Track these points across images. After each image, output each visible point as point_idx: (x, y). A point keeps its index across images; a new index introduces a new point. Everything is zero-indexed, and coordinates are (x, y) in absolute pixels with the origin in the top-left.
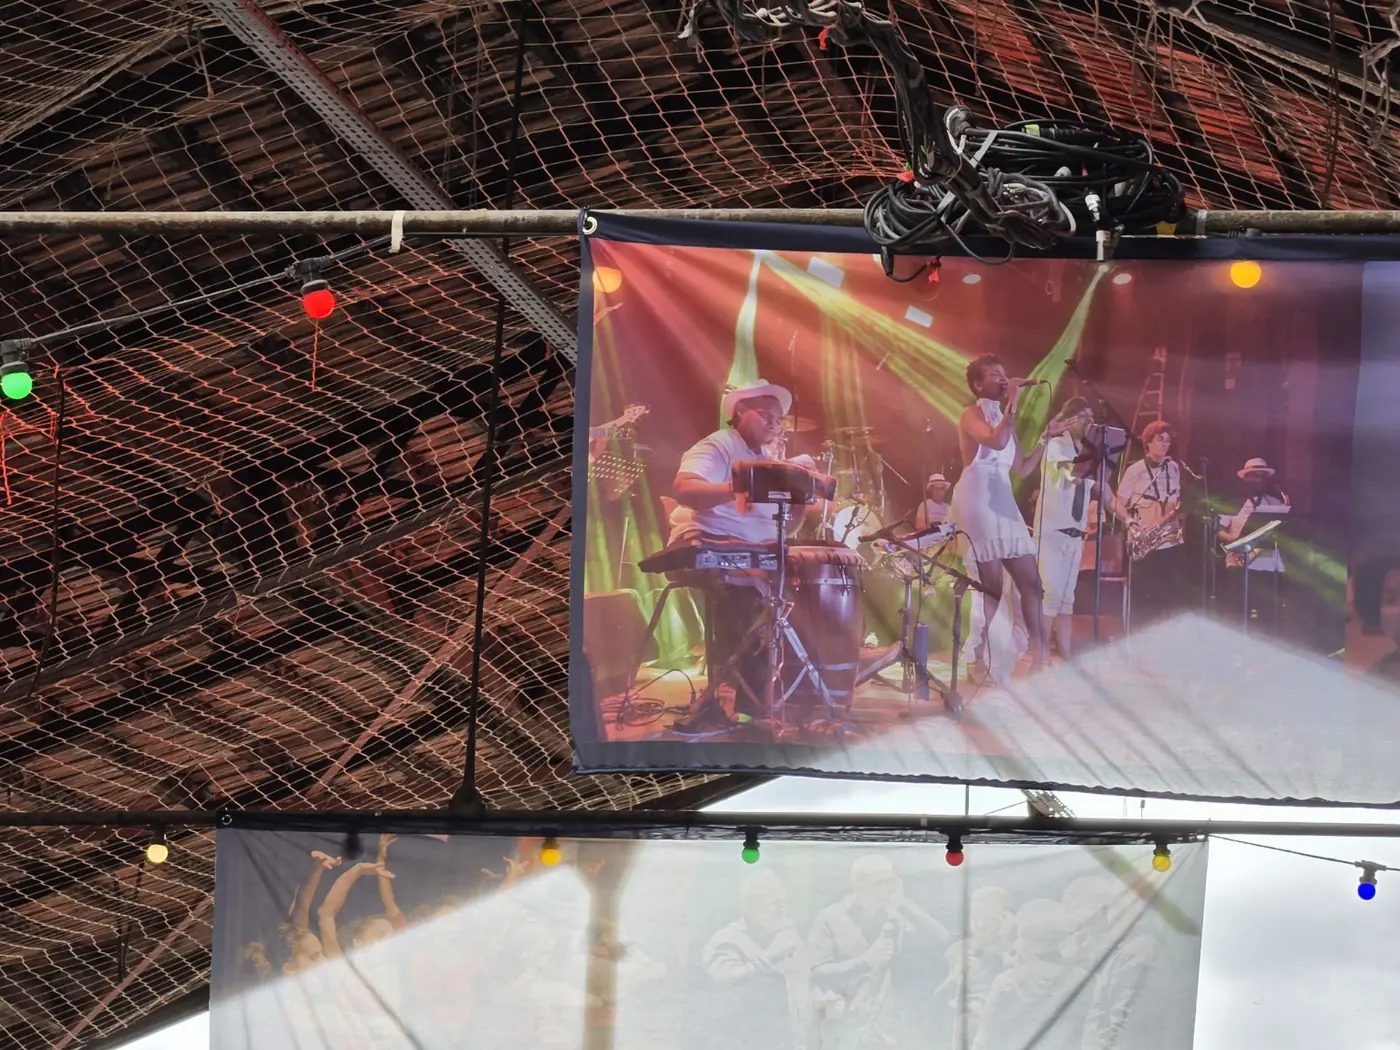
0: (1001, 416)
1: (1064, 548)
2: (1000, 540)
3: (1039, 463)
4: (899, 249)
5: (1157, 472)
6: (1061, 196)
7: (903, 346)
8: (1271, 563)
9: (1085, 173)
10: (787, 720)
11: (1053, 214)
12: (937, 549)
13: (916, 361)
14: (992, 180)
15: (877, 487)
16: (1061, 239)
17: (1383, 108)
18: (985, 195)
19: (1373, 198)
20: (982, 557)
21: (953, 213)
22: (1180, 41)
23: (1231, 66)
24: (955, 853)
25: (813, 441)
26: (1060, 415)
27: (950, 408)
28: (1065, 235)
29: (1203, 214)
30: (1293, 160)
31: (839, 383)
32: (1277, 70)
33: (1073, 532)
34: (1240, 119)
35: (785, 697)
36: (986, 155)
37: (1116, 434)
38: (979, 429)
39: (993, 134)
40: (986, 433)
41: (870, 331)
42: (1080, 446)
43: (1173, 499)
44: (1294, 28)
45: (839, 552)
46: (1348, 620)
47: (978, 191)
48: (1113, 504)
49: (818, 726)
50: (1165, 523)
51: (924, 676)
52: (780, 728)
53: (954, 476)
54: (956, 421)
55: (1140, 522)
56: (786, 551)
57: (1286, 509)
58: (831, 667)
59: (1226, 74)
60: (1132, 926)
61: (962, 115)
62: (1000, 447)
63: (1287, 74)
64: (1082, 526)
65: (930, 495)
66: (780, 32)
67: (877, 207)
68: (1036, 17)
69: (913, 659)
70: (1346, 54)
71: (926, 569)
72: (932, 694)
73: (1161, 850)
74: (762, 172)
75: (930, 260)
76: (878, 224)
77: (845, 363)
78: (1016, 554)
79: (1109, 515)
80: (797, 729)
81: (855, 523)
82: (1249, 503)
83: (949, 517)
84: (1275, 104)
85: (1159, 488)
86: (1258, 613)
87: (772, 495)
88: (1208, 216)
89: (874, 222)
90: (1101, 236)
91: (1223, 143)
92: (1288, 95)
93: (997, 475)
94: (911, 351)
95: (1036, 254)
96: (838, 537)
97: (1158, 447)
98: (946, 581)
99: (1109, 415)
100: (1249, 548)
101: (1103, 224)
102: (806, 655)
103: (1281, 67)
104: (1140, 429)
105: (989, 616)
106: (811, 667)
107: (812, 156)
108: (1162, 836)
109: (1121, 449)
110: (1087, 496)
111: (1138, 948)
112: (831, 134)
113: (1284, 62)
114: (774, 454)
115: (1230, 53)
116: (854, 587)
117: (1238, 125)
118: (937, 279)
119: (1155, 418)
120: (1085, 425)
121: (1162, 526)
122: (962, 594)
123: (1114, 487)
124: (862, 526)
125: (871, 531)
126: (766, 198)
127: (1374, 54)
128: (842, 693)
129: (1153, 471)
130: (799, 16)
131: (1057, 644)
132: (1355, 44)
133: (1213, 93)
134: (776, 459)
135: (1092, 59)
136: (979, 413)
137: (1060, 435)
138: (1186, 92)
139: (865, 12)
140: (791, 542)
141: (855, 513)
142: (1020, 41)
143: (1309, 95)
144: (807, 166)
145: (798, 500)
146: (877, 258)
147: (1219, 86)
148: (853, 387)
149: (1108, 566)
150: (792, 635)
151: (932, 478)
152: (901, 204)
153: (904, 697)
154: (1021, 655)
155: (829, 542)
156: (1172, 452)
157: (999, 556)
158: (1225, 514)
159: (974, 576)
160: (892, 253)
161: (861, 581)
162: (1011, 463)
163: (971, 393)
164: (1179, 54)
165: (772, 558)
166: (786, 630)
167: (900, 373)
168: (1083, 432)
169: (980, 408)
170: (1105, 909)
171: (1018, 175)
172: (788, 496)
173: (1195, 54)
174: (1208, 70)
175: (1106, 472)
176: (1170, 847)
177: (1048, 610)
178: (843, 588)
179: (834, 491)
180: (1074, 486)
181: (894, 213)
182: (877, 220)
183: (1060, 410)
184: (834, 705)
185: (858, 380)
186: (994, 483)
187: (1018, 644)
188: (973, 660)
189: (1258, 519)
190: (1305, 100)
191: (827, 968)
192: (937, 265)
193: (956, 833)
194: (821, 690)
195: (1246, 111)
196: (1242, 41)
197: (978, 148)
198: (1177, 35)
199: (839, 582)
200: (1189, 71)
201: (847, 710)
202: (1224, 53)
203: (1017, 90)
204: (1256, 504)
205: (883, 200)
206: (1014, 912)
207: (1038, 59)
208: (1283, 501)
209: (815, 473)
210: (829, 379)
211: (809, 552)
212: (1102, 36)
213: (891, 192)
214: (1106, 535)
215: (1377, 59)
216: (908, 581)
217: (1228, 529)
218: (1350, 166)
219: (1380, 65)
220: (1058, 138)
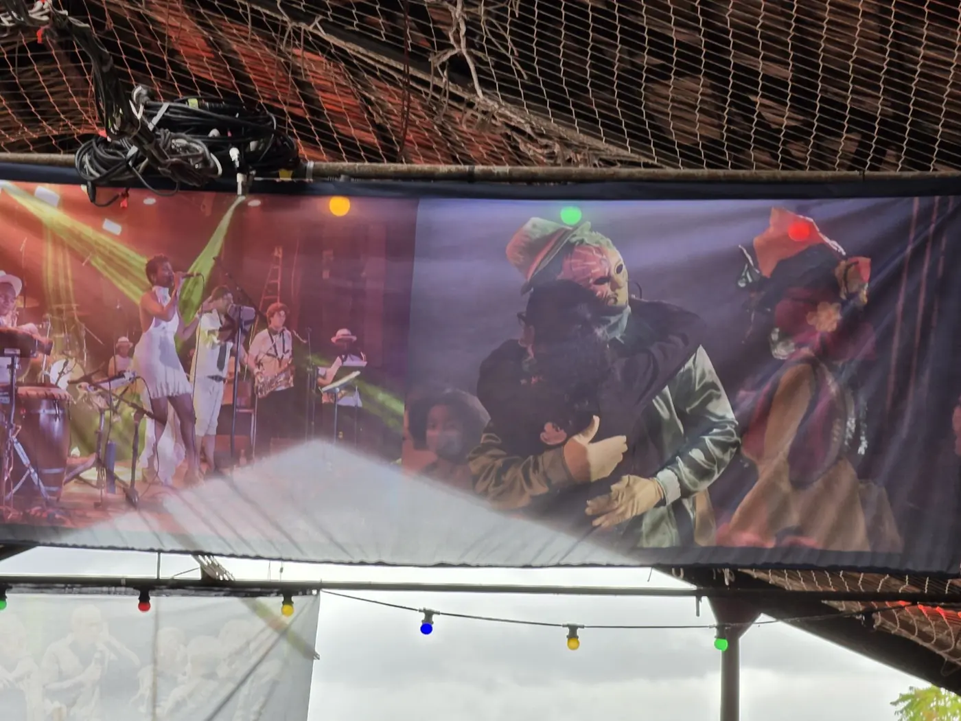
0: (169, 298)
1: (211, 389)
2: (166, 382)
3: (195, 333)
4: (101, 183)
5: (277, 338)
6: (211, 150)
7: (102, 249)
8: (353, 400)
9: (229, 134)
10: (14, 507)
11: (206, 162)
12: (123, 389)
13: (110, 259)
14: (163, 137)
15: (81, 346)
16: (212, 179)
17: (445, 95)
18: (157, 147)
19: (439, 157)
20: (154, 396)
21: (137, 159)
22: (308, 46)
23: (343, 64)
24: (144, 604)
25: (36, 314)
26: (210, 298)
27: (133, 292)
28: (214, 176)
29: (311, 165)
30: (386, 130)
31: (56, 273)
32: (374, 68)
33: (217, 378)
34: (351, 100)
35: (14, 491)
36: (160, 121)
37: (248, 312)
38: (154, 307)
39: (165, 106)
40: (158, 310)
41: (78, 237)
42: (223, 319)
43: (287, 356)
44: (384, 39)
45: (54, 391)
46: (404, 439)
47: (153, 144)
48: (245, 360)
49: (37, 512)
50: (281, 373)
51: (112, 477)
52: (10, 512)
53: (135, 339)
54: (138, 301)
55: (264, 372)
56: (16, 391)
57: (363, 364)
58: (46, 471)
59: (340, 69)
60: (266, 654)
61: (144, 92)
62: (168, 320)
63: (381, 71)
64: (224, 374)
65: (118, 351)
66: (8, 30)
67: (85, 154)
68: (209, 26)
69: (104, 466)
70: (419, 58)
71: (115, 403)
72: (117, 490)
73: (288, 601)
74: (18, 128)
75: (120, 191)
76: (85, 166)
77: (60, 261)
78: (178, 392)
79: (242, 367)
80: (22, 513)
81: (65, 371)
82: (338, 359)
83: (131, 367)
84: (373, 91)
85: (277, 348)
86: (343, 435)
87: (7, 351)
88: (314, 165)
89: (82, 165)
90: (240, 178)
91: (338, 117)
92: (381, 84)
93: (166, 338)
94: (107, 253)
95: (194, 189)
96: (53, 381)
97: (277, 321)
98: (129, 411)
99: (243, 299)
100: (338, 390)
101: (242, 170)
102: (29, 462)
103: (378, 66)
104: (265, 308)
105: (158, 435)
106: (32, 471)
107: (52, 118)
108: (288, 591)
109: (253, 321)
110: (228, 354)
111: (270, 669)
112: (66, 104)
113: (378, 62)
114: (8, 322)
115: (342, 55)
116: (63, 415)
117: (349, 104)
118: (126, 206)
119: (275, 301)
120: (227, 305)
121: (279, 374)
122: (139, 421)
123: (247, 348)
124: (70, 373)
125: (76, 377)
126: (21, 147)
127: (439, 58)
128: (54, 489)
129: (274, 337)
130: (22, 19)
131: (205, 455)
132: (426, 51)
133: (332, 82)
134: (10, 327)
135: (249, 57)
136: (154, 297)
137: (211, 312)
138: (313, 81)
139: (71, 19)
140: (19, 384)
141: (65, 364)
142: (199, 42)
143: (396, 86)
144: (50, 125)
145: (25, 355)
146: (84, 188)
147: (335, 78)
148: (66, 277)
149: (241, 401)
150: (19, 448)
151: (120, 340)
152: (101, 152)
153: (97, 492)
154: (181, 462)
155: (46, 384)
156: (287, 324)
157: (165, 394)
158: (322, 366)
159: (148, 408)
160: (95, 186)
161: (69, 411)
162: (175, 330)
163: (148, 282)
164: (308, 55)
165: (6, 396)
166: (15, 445)
167: (99, 268)
168: (227, 310)
169: (155, 293)
170: (248, 643)
171: (183, 134)
172: (18, 352)
173: (318, 54)
174: (328, 66)
175: (242, 338)
176: (294, 599)
177: (199, 431)
178: (56, 416)
179: (51, 349)
180: (219, 347)
181: (96, 159)
182: (85, 163)
183: (210, 295)
184: (49, 497)
185: (69, 272)
186: (163, 345)
187: (178, 455)
188: (147, 466)
189: (345, 371)
190: (395, 89)
191: (55, 686)
192: (126, 195)
193: (145, 589)
194: (39, 485)
195: (354, 95)
196: (350, 48)
197: (155, 115)
198: (306, 41)
199: (53, 412)
200: (315, 67)
201: (58, 500)
202: (338, 55)
203: (196, 76)
204: (343, 361)
205: (88, 150)
206: (186, 645)
207: (212, 56)
208: (362, 358)
209: (38, 336)
210: (49, 272)
211: (32, 391)
212: (254, 40)
213: (94, 144)
214: (241, 380)
215: (441, 61)
216: (102, 412)
217: (324, 377)
218: (424, 135)
219: (443, 66)
220: (211, 109)
